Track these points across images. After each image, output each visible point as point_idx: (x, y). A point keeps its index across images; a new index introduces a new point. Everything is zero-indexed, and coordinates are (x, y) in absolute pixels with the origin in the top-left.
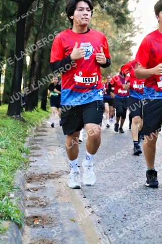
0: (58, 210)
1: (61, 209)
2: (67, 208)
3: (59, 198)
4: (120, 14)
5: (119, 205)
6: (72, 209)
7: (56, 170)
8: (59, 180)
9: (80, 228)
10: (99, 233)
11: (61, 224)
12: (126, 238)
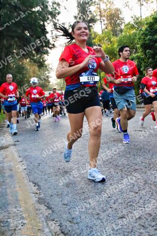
0: (4, 166)
1: (6, 165)
2: (9, 164)
3: (6, 159)
4: (40, 62)
5: (36, 159)
6: (12, 164)
7: (6, 144)
8: (8, 149)
9: (14, 173)
10: (24, 174)
11: (4, 173)
12: (38, 175)
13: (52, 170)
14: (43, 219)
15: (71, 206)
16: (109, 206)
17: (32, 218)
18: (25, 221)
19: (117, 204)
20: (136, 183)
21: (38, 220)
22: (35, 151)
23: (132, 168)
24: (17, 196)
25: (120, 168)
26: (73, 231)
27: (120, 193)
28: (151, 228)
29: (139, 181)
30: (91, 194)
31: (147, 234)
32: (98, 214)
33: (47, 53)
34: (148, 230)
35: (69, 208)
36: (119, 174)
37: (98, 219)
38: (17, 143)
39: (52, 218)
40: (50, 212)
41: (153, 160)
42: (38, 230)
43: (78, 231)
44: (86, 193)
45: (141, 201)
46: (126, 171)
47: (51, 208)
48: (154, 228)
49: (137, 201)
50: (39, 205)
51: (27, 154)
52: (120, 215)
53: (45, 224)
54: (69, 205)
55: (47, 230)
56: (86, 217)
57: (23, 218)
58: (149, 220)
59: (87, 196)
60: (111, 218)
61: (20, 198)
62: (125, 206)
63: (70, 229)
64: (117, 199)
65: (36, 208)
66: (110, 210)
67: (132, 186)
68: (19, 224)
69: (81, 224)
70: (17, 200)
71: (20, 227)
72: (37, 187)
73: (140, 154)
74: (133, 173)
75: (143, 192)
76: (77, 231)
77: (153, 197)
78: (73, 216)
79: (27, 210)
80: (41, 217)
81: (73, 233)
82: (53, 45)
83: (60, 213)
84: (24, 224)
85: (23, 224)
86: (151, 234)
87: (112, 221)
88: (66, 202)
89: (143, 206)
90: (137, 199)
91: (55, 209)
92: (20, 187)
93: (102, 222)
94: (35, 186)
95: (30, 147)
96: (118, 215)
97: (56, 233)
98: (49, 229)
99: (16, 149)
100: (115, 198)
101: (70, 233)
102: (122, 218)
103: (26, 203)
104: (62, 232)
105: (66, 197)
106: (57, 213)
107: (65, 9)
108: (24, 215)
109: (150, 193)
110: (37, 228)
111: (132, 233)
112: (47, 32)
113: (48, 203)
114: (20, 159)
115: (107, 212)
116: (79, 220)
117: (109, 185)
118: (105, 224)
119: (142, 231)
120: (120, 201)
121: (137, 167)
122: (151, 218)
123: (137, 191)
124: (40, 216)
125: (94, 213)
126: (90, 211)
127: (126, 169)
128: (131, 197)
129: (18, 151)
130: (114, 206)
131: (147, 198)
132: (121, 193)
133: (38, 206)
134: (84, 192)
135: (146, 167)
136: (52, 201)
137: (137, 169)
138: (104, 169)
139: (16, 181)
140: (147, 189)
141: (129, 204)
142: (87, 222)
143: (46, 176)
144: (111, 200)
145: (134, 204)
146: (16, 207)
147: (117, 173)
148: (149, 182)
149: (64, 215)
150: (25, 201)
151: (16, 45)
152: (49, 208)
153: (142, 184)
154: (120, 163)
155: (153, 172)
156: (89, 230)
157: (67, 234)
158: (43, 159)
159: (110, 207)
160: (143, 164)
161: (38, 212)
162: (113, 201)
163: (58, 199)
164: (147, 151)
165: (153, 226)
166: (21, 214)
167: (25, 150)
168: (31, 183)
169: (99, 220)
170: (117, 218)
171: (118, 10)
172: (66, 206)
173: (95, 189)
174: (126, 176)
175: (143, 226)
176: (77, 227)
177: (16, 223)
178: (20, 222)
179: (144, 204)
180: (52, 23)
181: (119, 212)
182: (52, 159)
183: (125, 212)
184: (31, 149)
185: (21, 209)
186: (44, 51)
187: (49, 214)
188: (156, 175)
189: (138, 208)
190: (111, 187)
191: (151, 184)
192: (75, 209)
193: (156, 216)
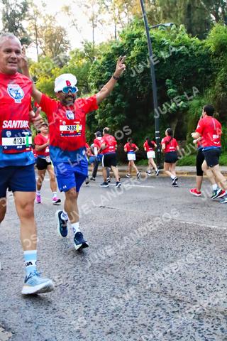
16: (89, 319)
19: (99, 315)
20: (115, 284)
23: (106, 263)
27: (98, 299)
29: (118, 280)
30: (61, 304)
32: (78, 331)
35: (35, 326)
36: (90, 272)
37: (80, 337)
40: (10, 334)
41: (129, 251)
44: (53, 304)
45: (129, 309)
46: (97, 268)
47: (10, 329)
49: (124, 309)
52: (107, 329)
54: (35, 323)
56: (63, 337)
58: (144, 332)
59: (56, 308)
60: (97, 335)
62: (110, 317)
64: (97, 309)
66: (92, 324)
67: (111, 289)
73: (111, 242)
74: (107, 270)
77: (142, 302)
78: (46, 337)
83: (26, 335)
88: (29, 319)
89: (132, 315)
90: (123, 306)
91: (16, 331)
96: (104, 330)
100: (94, 307)
105: (27, 311)
106: (21, 336)
109: (137, 296)
113: (3, 323)
115: (90, 328)
117: (80, 290)
120: (101, 310)
121: (111, 262)
122: (146, 329)
123: (120, 295)
125: (71, 330)
126: (67, 328)
130: (97, 318)
131: (135, 304)
132: (101, 300)
134: (50, 302)
135: (123, 261)
136: (9, 318)
137: (112, 265)
138: (67, 267)
141: (115, 314)
144: (90, 310)
145: (121, 314)
147: (87, 271)
148: (132, 282)
149: (33, 337)
152: (6, 329)
153: (124, 285)
159: (92, 321)
160: (119, 257)
162: (92, 311)
163: (16, 315)
164: (119, 238)
170: (104, 334)
171: (61, 29)
172: (30, 325)
173: (64, 296)
174: (100, 275)
181: (106, 326)
183: (112, 325)
187: (10, 338)
188: (139, 272)
189: (128, 318)
190: (85, 293)
191: (135, 285)
192: (44, 328)
193: (153, 326)
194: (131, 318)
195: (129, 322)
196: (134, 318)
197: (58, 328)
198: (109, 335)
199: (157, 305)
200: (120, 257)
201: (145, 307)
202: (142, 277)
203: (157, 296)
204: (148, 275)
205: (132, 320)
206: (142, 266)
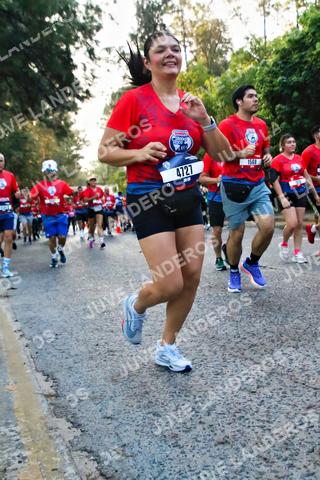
13: (83, 348)
14: (62, 448)
15: (120, 420)
16: (197, 420)
17: (40, 445)
18: (25, 453)
19: (213, 415)
21: (52, 450)
22: (49, 310)
23: (246, 342)
24: (9, 402)
25: (221, 343)
26: (123, 471)
28: (280, 463)
30: (162, 396)
31: (274, 474)
32: (176, 436)
33: (74, 108)
34: (274, 467)
35: (116, 424)
36: (219, 354)
37: (176, 445)
38: (11, 292)
39: (81, 445)
40: (78, 432)
41: (286, 326)
42: (53, 470)
43: (134, 472)
44: (151, 394)
45: (263, 409)
46: (232, 348)
47: (79, 425)
48: (287, 462)
49: (254, 409)
50: (55, 419)
51: (31, 314)
52: (220, 437)
53: (67, 457)
54: (117, 419)
55: (70, 470)
56: (150, 443)
57: (21, 446)
58: (277, 447)
59: (154, 400)
60: (201, 445)
61: (16, 405)
62: (229, 419)
63: (117, 467)
64: (214, 406)
65: (50, 425)
66: (200, 427)
68: (14, 458)
69: (140, 458)
70: (10, 409)
71: (15, 464)
72: (51, 383)
73: (262, 314)
74: (245, 353)
75: (267, 391)
76: (132, 471)
77: (286, 400)
78: (125, 441)
79: (30, 430)
80: (58, 444)
81: (124, 475)
82: (87, 92)
83: (99, 434)
84: (24, 458)
85: (22, 459)
86: (280, 475)
87: (203, 451)
88: (110, 413)
89: (265, 418)
90: (254, 405)
91: (87, 428)
92: (15, 383)
93: (183, 452)
94: (46, 381)
95: (38, 301)
96: (216, 438)
97: (88, 476)
98: (76, 467)
99: (8, 305)
101: (117, 476)
102: (223, 443)
103: (28, 415)
104: (102, 475)
105: (111, 402)
106: (91, 436)
107: (112, 19)
108: (23, 441)
109: (281, 392)
110: (50, 467)
111: (244, 474)
112: (75, 67)
113: (74, 416)
114: (17, 326)
115: (194, 432)
116: (136, 449)
117: (197, 377)
118: (190, 456)
119: (263, 468)
120: (219, 409)
121: (255, 341)
123: (254, 388)
124: (57, 441)
125: (166, 434)
127: (232, 345)
128: (241, 401)
129: (13, 309)
130: (208, 420)
131: (274, 403)
133: (53, 421)
134: (147, 393)
135: (273, 341)
136: (83, 410)
137: (255, 345)
138: (188, 345)
139: (9, 370)
140: (275, 384)
141: (238, 415)
142: (153, 451)
143: (71, 360)
145: (248, 416)
146: (7, 425)
147: (215, 353)
148: (279, 370)
149: (107, 439)
150: (25, 412)
151: (11, 91)
152: (76, 425)
154: (221, 332)
155: (287, 351)
156: (156, 469)
157: (113, 476)
158: (65, 325)
159: (200, 422)
161: (52, 433)
163: (94, 408)
164: (276, 308)
165: (286, 459)
166: (18, 437)
167: (28, 307)
168: (39, 375)
169: (177, 449)
170: (213, 443)
171: (218, 23)
172: (109, 421)
173: (171, 385)
174: (233, 359)
175: (265, 459)
176: (132, 462)
177: (6, 456)
178: (16, 454)
179: (267, 415)
180: (84, 48)
181: (218, 432)
182: (83, 325)
183: (229, 431)
184: (40, 304)
185: (18, 429)
186: (69, 105)
187: (75, 437)
188: (293, 357)
189: (256, 423)
190: (202, 381)
191: (282, 375)
192: (128, 427)
193: (293, 438)
194: (261, 424)
195: (257, 429)
196: (266, 424)
197: (147, 429)
198: (220, 446)
199: (309, 408)
200: (271, 335)
201: (289, 408)
202: (296, 363)
203: (311, 394)
204: (305, 362)
205: (262, 427)
206: (300, 348)
